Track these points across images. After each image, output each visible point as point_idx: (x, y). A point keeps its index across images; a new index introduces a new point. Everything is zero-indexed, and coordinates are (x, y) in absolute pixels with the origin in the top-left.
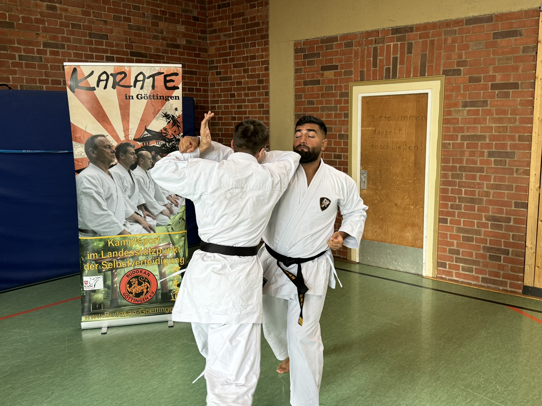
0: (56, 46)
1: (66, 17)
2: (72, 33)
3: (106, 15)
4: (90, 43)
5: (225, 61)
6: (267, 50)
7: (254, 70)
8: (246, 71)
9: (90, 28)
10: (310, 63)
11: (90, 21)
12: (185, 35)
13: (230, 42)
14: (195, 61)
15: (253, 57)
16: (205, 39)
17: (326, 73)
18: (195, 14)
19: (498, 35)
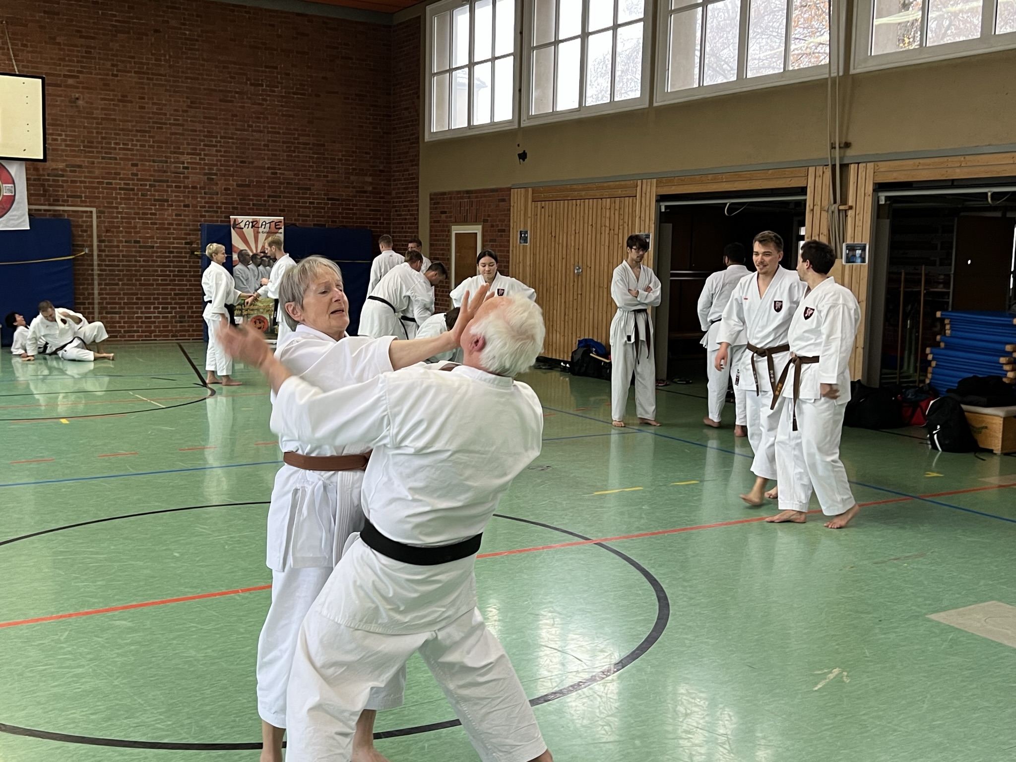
0: (276, 197)
1: (284, 179)
2: (286, 188)
3: (310, 175)
4: (299, 193)
5: (400, 202)
7: (413, 210)
8: (409, 211)
9: (298, 184)
10: (436, 208)
11: (299, 180)
12: (371, 183)
13: (402, 189)
14: (379, 202)
16: (390, 185)
17: (443, 216)
18: (381, 168)
19: (499, 200)
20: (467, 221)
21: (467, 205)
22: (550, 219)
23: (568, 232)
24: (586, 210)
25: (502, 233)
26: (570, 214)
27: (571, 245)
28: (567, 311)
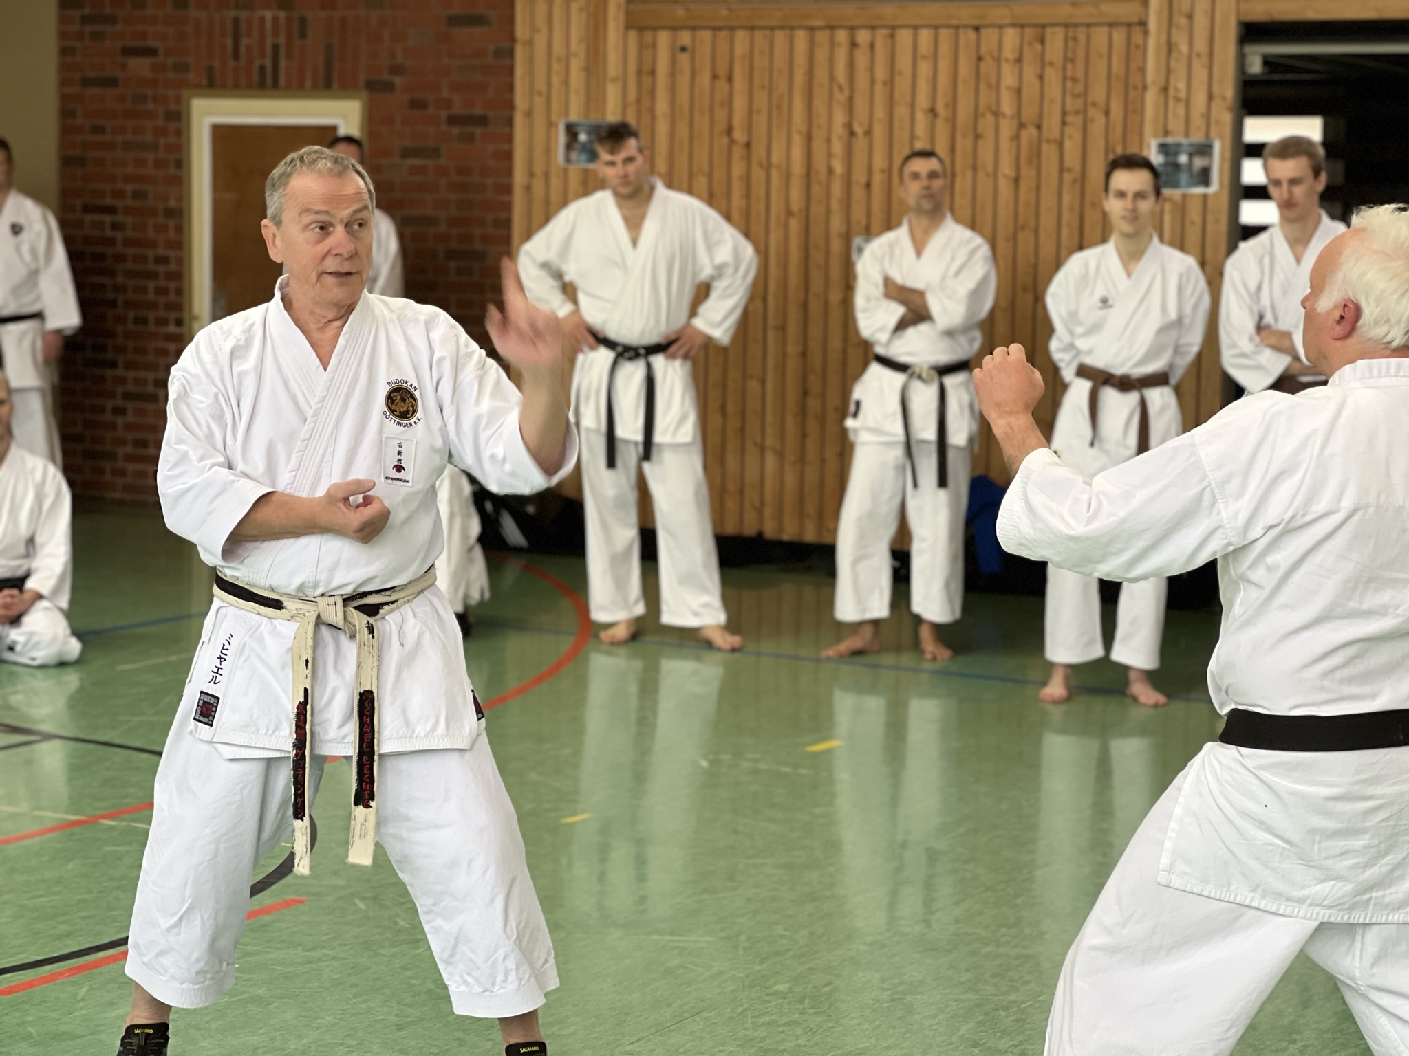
10: (97, 36)
19: (453, 21)
20: (275, 84)
21: (275, 33)
22: (722, 85)
23: (815, 132)
24: (904, 61)
25: (469, 129)
26: (821, 74)
27: (830, 171)
28: (814, 383)
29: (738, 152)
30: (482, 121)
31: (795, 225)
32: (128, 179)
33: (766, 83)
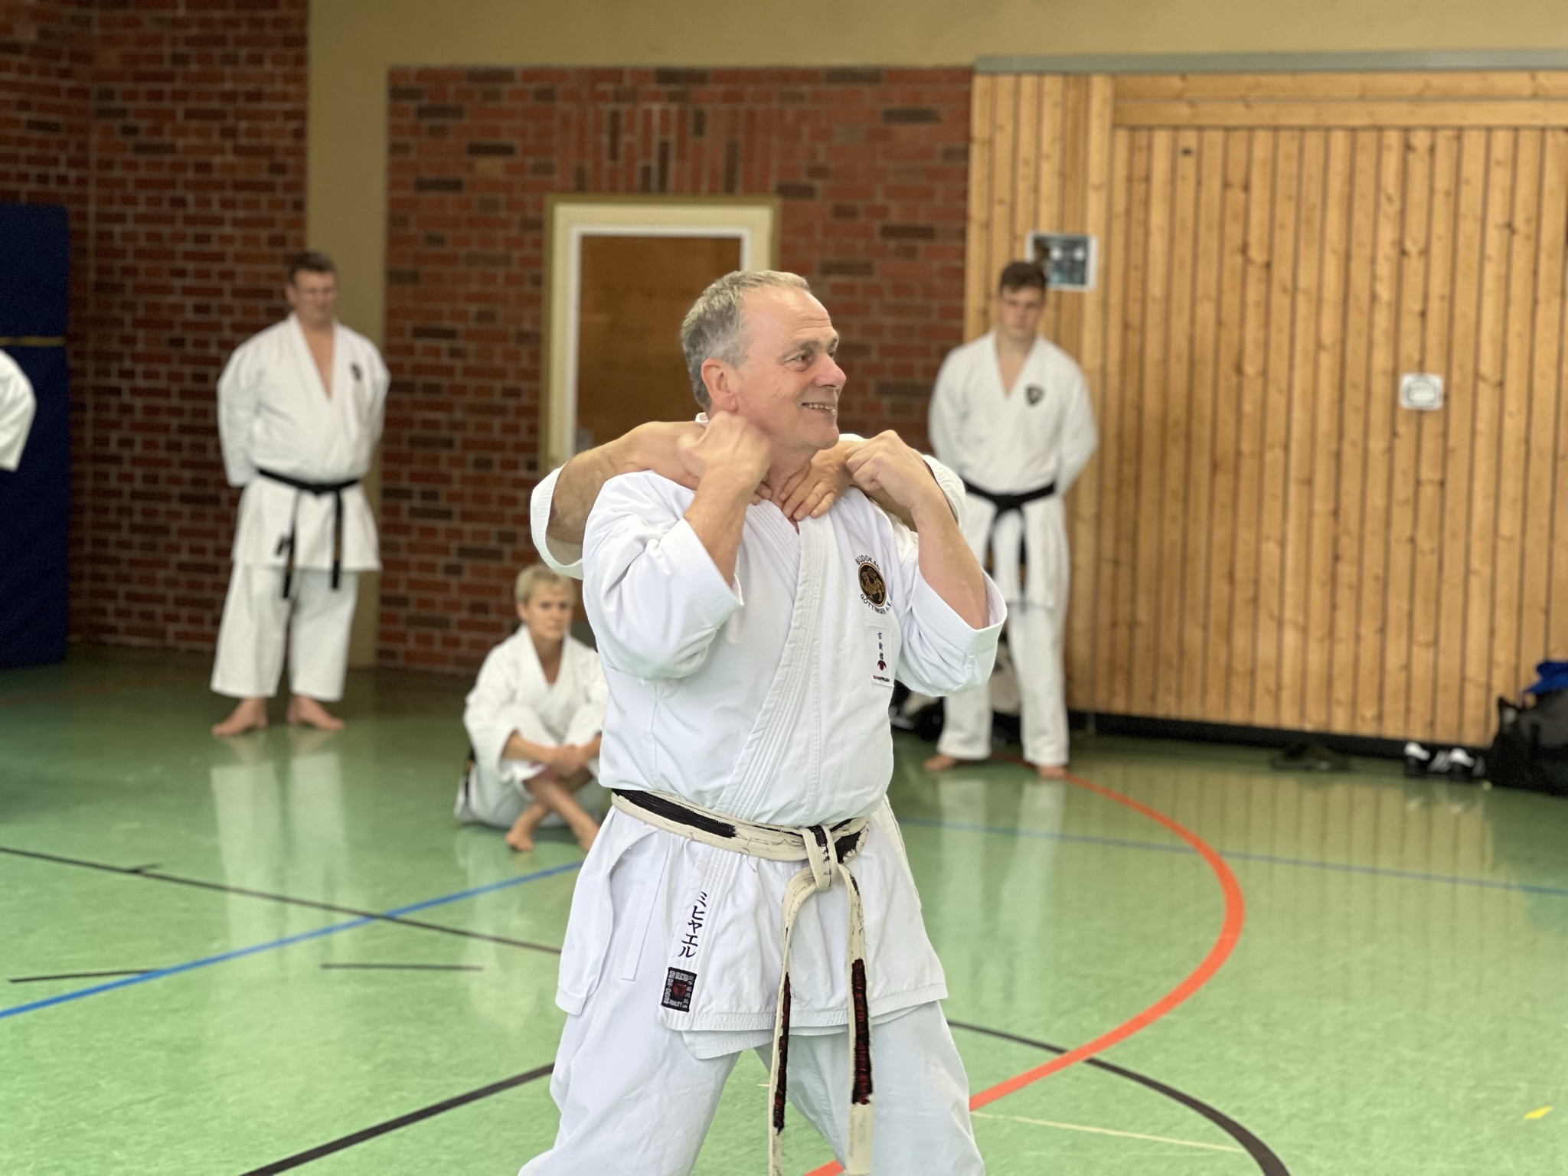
5: (157, 96)
6: (301, 79)
7: (257, 134)
8: (229, 133)
10: (434, 131)
12: (35, 15)
13: (174, 42)
15: (256, 96)
19: (891, 116)
20: (663, 188)
21: (665, 127)
22: (1236, 195)
23: (1355, 250)
24: (1473, 168)
25: (909, 242)
26: (1364, 182)
27: (1374, 297)
28: (1348, 547)
29: (1254, 274)
30: (927, 233)
31: (1326, 360)
32: (471, 298)
33: (1294, 192)
